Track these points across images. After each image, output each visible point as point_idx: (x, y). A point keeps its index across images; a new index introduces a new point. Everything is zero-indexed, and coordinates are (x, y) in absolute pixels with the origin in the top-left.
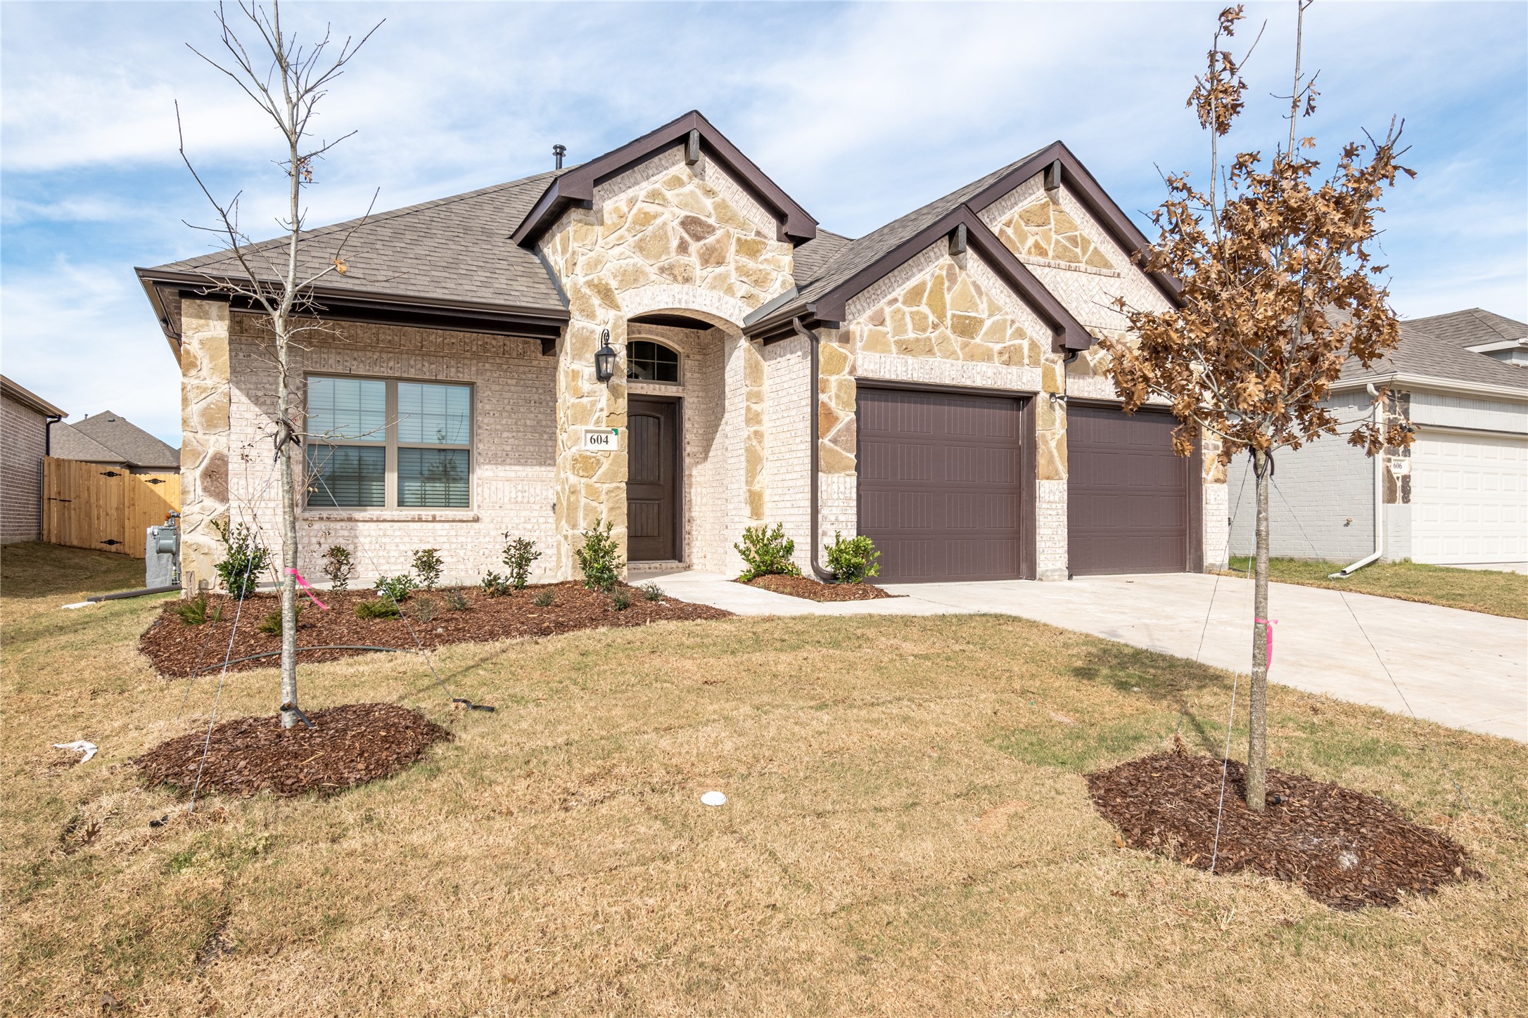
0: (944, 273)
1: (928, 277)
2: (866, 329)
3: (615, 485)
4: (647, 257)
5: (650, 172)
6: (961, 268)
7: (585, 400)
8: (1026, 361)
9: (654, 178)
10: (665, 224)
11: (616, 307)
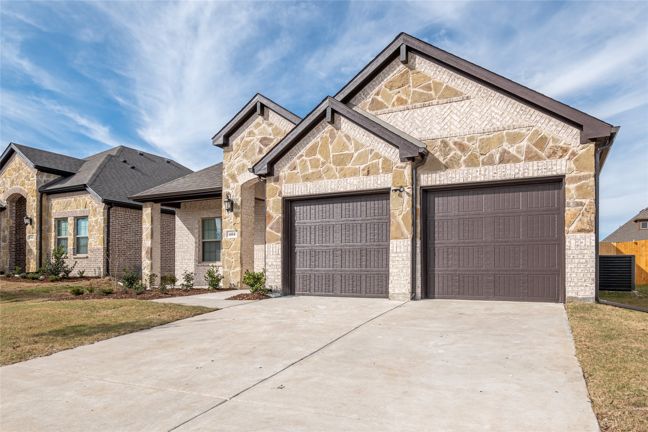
0: (328, 135)
1: (319, 139)
2: (287, 173)
3: (236, 251)
4: (247, 159)
5: (249, 124)
6: (337, 129)
7: (227, 219)
8: (381, 171)
9: (250, 126)
10: (254, 144)
11: (237, 182)
